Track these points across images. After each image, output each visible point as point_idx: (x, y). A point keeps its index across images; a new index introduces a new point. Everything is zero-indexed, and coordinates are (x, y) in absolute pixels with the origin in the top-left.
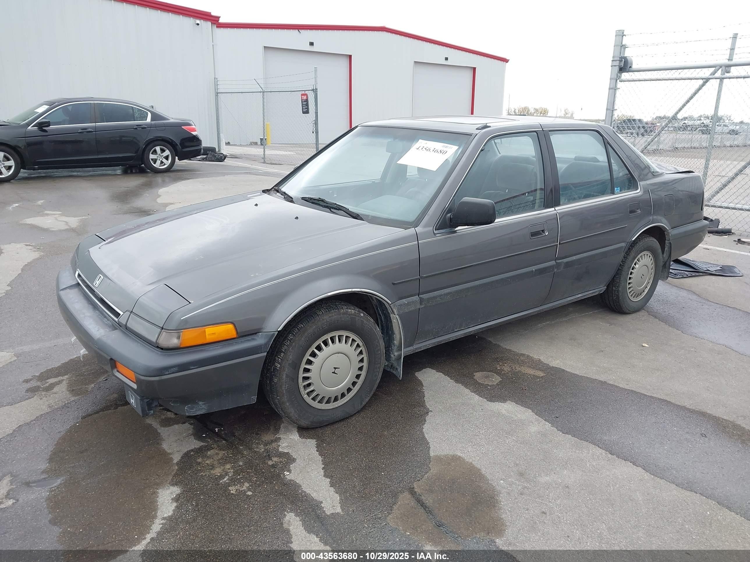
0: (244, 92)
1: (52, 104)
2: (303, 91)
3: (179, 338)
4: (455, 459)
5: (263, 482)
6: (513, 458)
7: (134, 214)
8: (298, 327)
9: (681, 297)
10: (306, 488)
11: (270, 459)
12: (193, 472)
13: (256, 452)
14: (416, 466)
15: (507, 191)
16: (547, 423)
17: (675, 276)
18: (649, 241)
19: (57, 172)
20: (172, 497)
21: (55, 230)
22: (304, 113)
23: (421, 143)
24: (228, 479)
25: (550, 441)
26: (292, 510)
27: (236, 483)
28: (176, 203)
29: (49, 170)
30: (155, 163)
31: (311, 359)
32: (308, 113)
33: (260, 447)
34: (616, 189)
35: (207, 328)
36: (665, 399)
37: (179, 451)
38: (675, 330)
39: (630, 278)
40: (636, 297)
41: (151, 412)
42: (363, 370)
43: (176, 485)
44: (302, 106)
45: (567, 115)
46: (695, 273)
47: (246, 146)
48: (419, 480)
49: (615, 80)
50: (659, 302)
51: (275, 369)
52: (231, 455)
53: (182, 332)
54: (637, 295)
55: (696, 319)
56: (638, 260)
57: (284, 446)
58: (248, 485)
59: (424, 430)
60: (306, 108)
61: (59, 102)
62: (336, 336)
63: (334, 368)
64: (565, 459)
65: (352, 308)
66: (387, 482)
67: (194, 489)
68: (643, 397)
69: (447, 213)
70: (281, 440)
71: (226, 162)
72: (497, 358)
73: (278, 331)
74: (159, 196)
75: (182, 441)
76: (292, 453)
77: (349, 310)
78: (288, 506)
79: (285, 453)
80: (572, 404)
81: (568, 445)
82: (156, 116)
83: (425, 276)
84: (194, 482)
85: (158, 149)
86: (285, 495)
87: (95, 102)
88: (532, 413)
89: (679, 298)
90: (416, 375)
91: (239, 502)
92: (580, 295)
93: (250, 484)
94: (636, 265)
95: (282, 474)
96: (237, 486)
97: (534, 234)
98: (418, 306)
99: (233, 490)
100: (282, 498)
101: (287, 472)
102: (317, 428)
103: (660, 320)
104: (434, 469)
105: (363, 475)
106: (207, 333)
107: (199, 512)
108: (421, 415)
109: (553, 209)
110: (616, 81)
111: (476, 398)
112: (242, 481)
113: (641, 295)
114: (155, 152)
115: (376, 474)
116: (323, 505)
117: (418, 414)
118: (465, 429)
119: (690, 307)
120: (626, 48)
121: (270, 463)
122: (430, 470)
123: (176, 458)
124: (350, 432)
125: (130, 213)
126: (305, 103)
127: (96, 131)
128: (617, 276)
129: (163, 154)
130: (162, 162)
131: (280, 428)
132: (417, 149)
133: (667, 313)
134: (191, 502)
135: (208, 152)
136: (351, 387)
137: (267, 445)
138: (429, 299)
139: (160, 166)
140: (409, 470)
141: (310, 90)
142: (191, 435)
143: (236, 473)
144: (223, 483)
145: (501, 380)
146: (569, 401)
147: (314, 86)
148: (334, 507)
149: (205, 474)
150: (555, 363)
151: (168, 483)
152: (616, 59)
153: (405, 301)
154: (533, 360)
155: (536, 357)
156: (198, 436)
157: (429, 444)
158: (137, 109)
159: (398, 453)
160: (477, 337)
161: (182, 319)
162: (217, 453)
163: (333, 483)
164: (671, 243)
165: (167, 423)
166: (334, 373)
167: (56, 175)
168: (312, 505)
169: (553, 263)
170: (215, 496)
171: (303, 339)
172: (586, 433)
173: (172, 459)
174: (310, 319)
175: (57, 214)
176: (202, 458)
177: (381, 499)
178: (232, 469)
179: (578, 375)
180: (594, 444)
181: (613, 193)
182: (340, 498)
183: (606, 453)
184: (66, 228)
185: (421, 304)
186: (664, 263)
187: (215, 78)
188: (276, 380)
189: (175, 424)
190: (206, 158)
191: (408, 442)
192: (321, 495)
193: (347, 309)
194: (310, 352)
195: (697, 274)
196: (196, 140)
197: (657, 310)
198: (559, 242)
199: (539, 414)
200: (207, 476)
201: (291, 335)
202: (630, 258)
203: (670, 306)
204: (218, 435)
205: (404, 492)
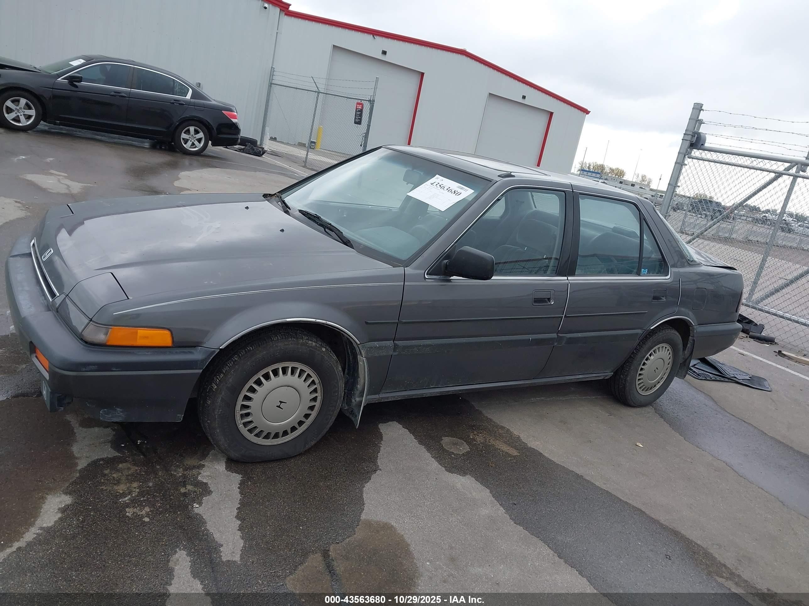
0: (299, 89)
1: (89, 60)
2: (359, 99)
3: (106, 334)
4: (387, 527)
5: (166, 510)
6: (450, 539)
7: (144, 192)
8: (246, 349)
9: (697, 400)
10: (211, 527)
11: (185, 486)
12: (95, 483)
13: (172, 475)
14: (340, 527)
15: (525, 249)
16: (502, 509)
17: (698, 376)
18: (670, 333)
19: (80, 132)
20: (60, 506)
21: (53, 191)
22: (355, 123)
23: (438, 179)
24: (130, 498)
25: (498, 529)
26: (186, 548)
27: (136, 505)
28: (193, 189)
29: (71, 128)
30: (185, 144)
31: (255, 386)
32: (360, 124)
33: (179, 470)
34: (643, 270)
35: (139, 330)
36: (639, 508)
37: (88, 457)
38: (677, 435)
39: (642, 369)
40: (646, 391)
41: (60, 409)
42: (314, 410)
43: (70, 494)
44: (355, 116)
45: (643, 183)
46: (720, 377)
47: (294, 145)
48: (338, 543)
49: (683, 155)
50: (671, 400)
51: (211, 389)
52: (143, 473)
53: (111, 328)
54: (646, 389)
55: (704, 428)
56: (654, 351)
57: (204, 476)
58: (149, 510)
59: (364, 489)
60: (359, 119)
61: (97, 59)
62: (289, 367)
63: (280, 401)
64: (507, 553)
65: (315, 340)
66: (302, 538)
67: (88, 502)
68: (617, 501)
69: (445, 259)
70: (204, 467)
71: (263, 157)
72: (474, 426)
73: (220, 349)
74: (178, 179)
75: (96, 446)
76: (211, 485)
77: (310, 342)
78: (183, 542)
79: (203, 482)
80: (537, 492)
81: (516, 536)
82: (196, 95)
83: (404, 321)
84: (91, 495)
85: (192, 129)
86: (184, 529)
87: (135, 66)
88: (489, 494)
89: (695, 401)
90: (379, 426)
91: (131, 527)
92: (581, 376)
93: (152, 509)
94: (652, 357)
95: (191, 505)
96: (135, 509)
97: (538, 301)
98: (391, 353)
99: (129, 512)
100: (180, 532)
101: (197, 504)
102: (249, 463)
103: (665, 421)
104: (359, 534)
105: (279, 525)
106: (139, 335)
107: (83, 529)
108: (367, 472)
109: (566, 278)
110: (684, 157)
111: (434, 464)
112: (144, 504)
113: (651, 389)
114: (188, 132)
115: (293, 527)
116: (221, 549)
117: (365, 470)
118: (409, 497)
119: (702, 413)
120: (702, 124)
121: (183, 490)
122: (355, 534)
123: (82, 464)
124: (283, 475)
125: (140, 190)
126: (359, 113)
127: (129, 97)
128: (627, 364)
129: (196, 136)
130: (193, 144)
131: (208, 454)
132: (432, 184)
133: (676, 415)
134: (78, 517)
135: (247, 143)
136: (297, 426)
137: (187, 471)
138: (405, 347)
139: (190, 148)
140: (331, 530)
141: (367, 100)
142: (109, 442)
143: (141, 494)
144: (122, 502)
145: (469, 450)
146: (534, 489)
147: (372, 96)
148: (233, 554)
149: (106, 488)
150: (533, 444)
151: (62, 490)
152: (688, 133)
153: (376, 344)
154: (512, 436)
155: (516, 433)
156: (115, 445)
157: (365, 505)
158: (178, 83)
159: (326, 509)
160: (460, 398)
161: (114, 314)
162: (129, 467)
163: (242, 526)
164: (694, 340)
165: (88, 423)
166: (279, 407)
167: (78, 134)
168: (210, 546)
169: (554, 335)
170: (107, 515)
171: (249, 363)
172: (540, 528)
173: (76, 464)
174: (262, 343)
175: (62, 176)
176: (110, 470)
177: (289, 555)
178: (138, 489)
179: (555, 463)
180: (545, 542)
181: (639, 274)
182: (243, 546)
183: (554, 555)
184: (65, 192)
185: (394, 351)
186: (684, 360)
187: (272, 67)
188: (209, 402)
189: (96, 426)
190: (243, 149)
191: (342, 499)
192: (224, 537)
193: (308, 340)
194: (255, 378)
195: (722, 379)
196: (235, 128)
197: (666, 409)
198: (565, 315)
199: (497, 496)
200: (108, 490)
201: (236, 356)
202: (646, 347)
203: (681, 407)
204: (138, 448)
205: (316, 553)
